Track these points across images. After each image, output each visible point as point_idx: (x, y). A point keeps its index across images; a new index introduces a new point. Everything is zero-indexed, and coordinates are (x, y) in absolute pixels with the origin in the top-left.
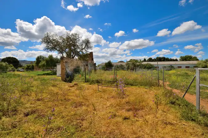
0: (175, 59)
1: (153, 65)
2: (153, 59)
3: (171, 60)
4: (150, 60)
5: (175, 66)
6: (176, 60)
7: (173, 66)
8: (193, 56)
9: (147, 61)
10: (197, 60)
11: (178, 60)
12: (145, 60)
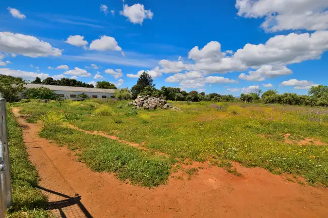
0: (90, 84)
1: (53, 91)
2: (55, 81)
3: (85, 85)
4: (49, 81)
5: (89, 95)
6: (92, 86)
7: (86, 94)
8: (111, 83)
9: (43, 83)
10: (115, 88)
11: (95, 86)
12: (38, 81)
